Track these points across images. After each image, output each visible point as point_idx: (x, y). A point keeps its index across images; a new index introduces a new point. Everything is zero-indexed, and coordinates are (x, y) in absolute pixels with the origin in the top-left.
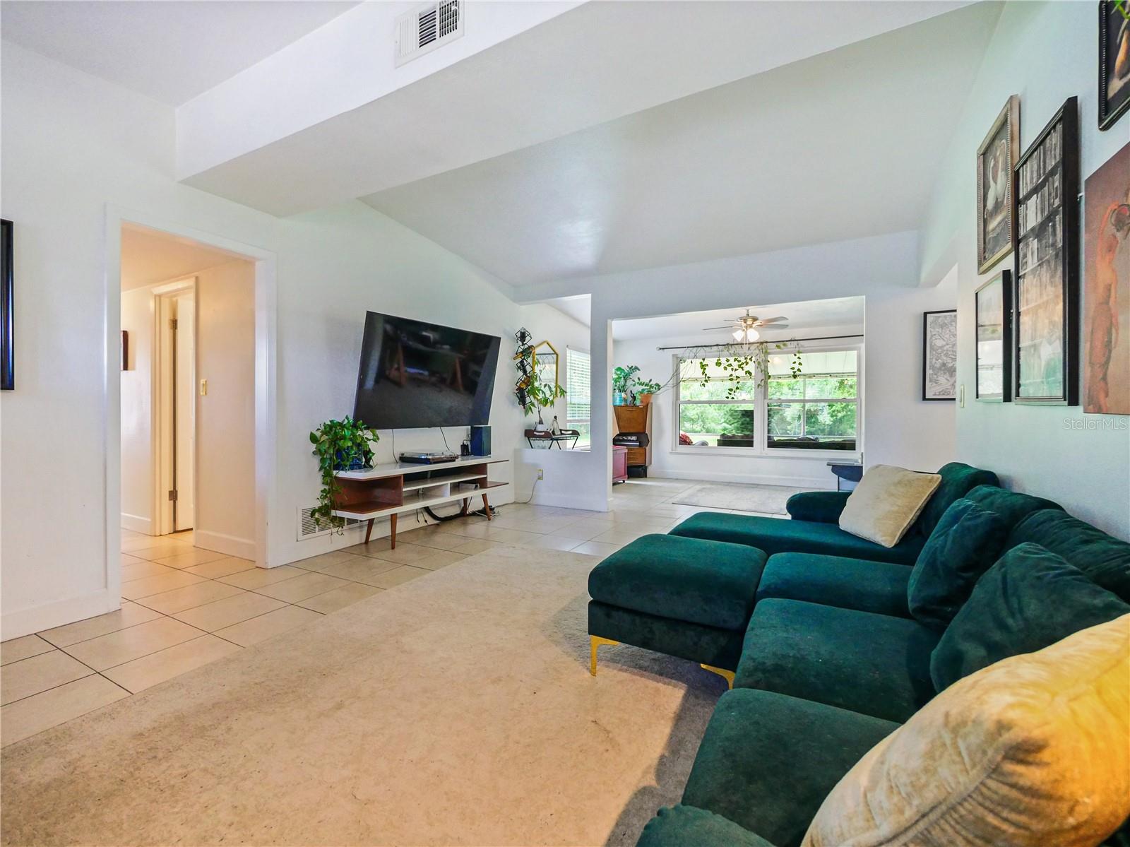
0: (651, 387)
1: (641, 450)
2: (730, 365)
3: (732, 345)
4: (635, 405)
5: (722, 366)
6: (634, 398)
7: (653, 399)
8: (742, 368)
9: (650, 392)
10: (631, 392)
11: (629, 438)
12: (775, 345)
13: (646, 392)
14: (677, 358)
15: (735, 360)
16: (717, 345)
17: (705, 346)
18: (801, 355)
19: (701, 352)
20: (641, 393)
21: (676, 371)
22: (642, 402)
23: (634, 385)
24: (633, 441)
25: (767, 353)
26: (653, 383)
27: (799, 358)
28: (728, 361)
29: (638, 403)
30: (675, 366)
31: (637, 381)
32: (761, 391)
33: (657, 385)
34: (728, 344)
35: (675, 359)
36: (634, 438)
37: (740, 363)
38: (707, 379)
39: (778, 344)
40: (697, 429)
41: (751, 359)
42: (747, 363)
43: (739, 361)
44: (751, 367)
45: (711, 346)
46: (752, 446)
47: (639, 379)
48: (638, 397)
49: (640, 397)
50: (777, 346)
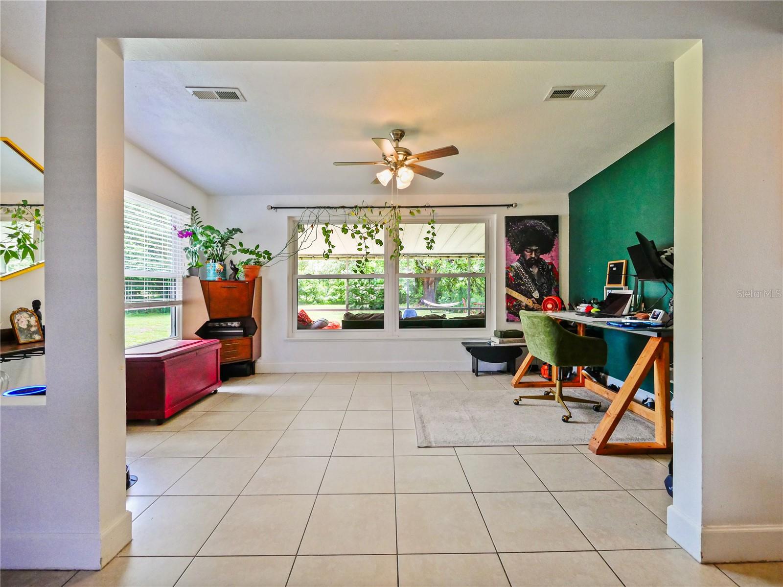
0: (258, 255)
1: (246, 341)
2: (359, 232)
3: (360, 208)
4: (237, 280)
5: (350, 232)
6: (236, 270)
7: (263, 273)
8: (372, 236)
9: (258, 263)
10: (231, 262)
11: (229, 324)
12: (408, 210)
13: (252, 263)
14: (294, 221)
15: (364, 226)
16: (343, 207)
17: (328, 207)
18: (436, 225)
19: (324, 215)
20: (247, 263)
21: (293, 236)
22: (246, 275)
23: (234, 253)
24: (235, 328)
25: (399, 220)
26: (261, 250)
27: (432, 227)
28: (356, 227)
29: (241, 276)
30: (291, 231)
31: (238, 247)
32: (392, 264)
33: (267, 252)
34: (356, 207)
35: (291, 223)
36: (236, 324)
37: (369, 231)
38: (331, 248)
39: (412, 210)
40: (310, 301)
41: (381, 226)
42: (378, 231)
43: (368, 229)
44: (381, 235)
45: (336, 208)
46: (383, 328)
47: (241, 244)
48: (241, 268)
49: (242, 269)
50: (410, 212)
